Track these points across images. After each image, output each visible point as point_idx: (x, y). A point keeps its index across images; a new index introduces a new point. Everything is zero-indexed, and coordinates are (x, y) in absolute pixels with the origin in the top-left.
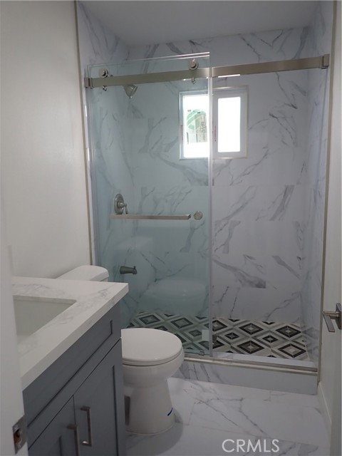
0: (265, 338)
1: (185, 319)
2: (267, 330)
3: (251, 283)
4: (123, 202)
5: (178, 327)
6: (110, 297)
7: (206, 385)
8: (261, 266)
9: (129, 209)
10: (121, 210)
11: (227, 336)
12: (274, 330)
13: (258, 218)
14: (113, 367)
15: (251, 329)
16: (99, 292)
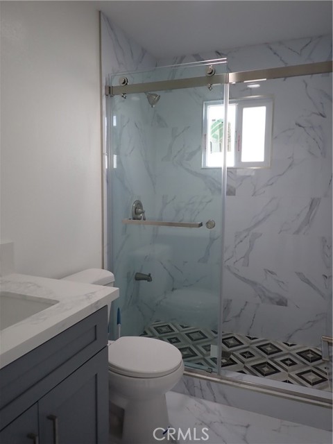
0: (283, 361)
1: (200, 332)
2: (287, 352)
3: (271, 299)
4: (142, 209)
5: (192, 339)
6: (94, 300)
7: (212, 405)
8: (283, 282)
9: (147, 215)
10: (139, 217)
11: (242, 354)
12: (294, 353)
13: (281, 231)
14: (96, 375)
15: (269, 349)
16: (86, 295)
